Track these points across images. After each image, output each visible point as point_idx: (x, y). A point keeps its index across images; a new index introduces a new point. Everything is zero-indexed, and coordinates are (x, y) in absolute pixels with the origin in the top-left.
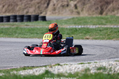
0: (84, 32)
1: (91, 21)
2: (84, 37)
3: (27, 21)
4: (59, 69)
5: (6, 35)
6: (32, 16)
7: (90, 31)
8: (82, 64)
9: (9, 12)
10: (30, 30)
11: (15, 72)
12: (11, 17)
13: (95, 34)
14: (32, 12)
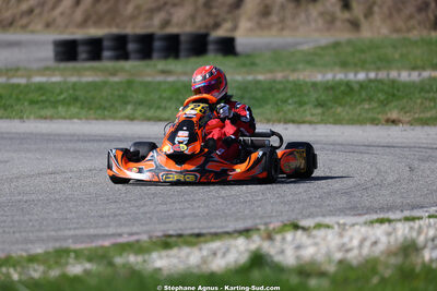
0: (381, 96)
1: (402, 56)
2: (380, 116)
3: (166, 57)
4: (299, 247)
5: (90, 109)
6: (183, 38)
7: (400, 94)
8: (382, 221)
9: (98, 22)
10: (177, 91)
11: (132, 259)
12: (106, 43)
13: (422, 103)
14: (182, 21)
